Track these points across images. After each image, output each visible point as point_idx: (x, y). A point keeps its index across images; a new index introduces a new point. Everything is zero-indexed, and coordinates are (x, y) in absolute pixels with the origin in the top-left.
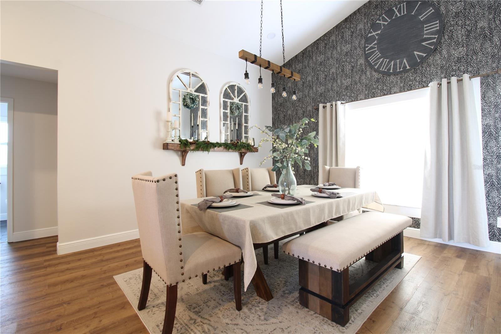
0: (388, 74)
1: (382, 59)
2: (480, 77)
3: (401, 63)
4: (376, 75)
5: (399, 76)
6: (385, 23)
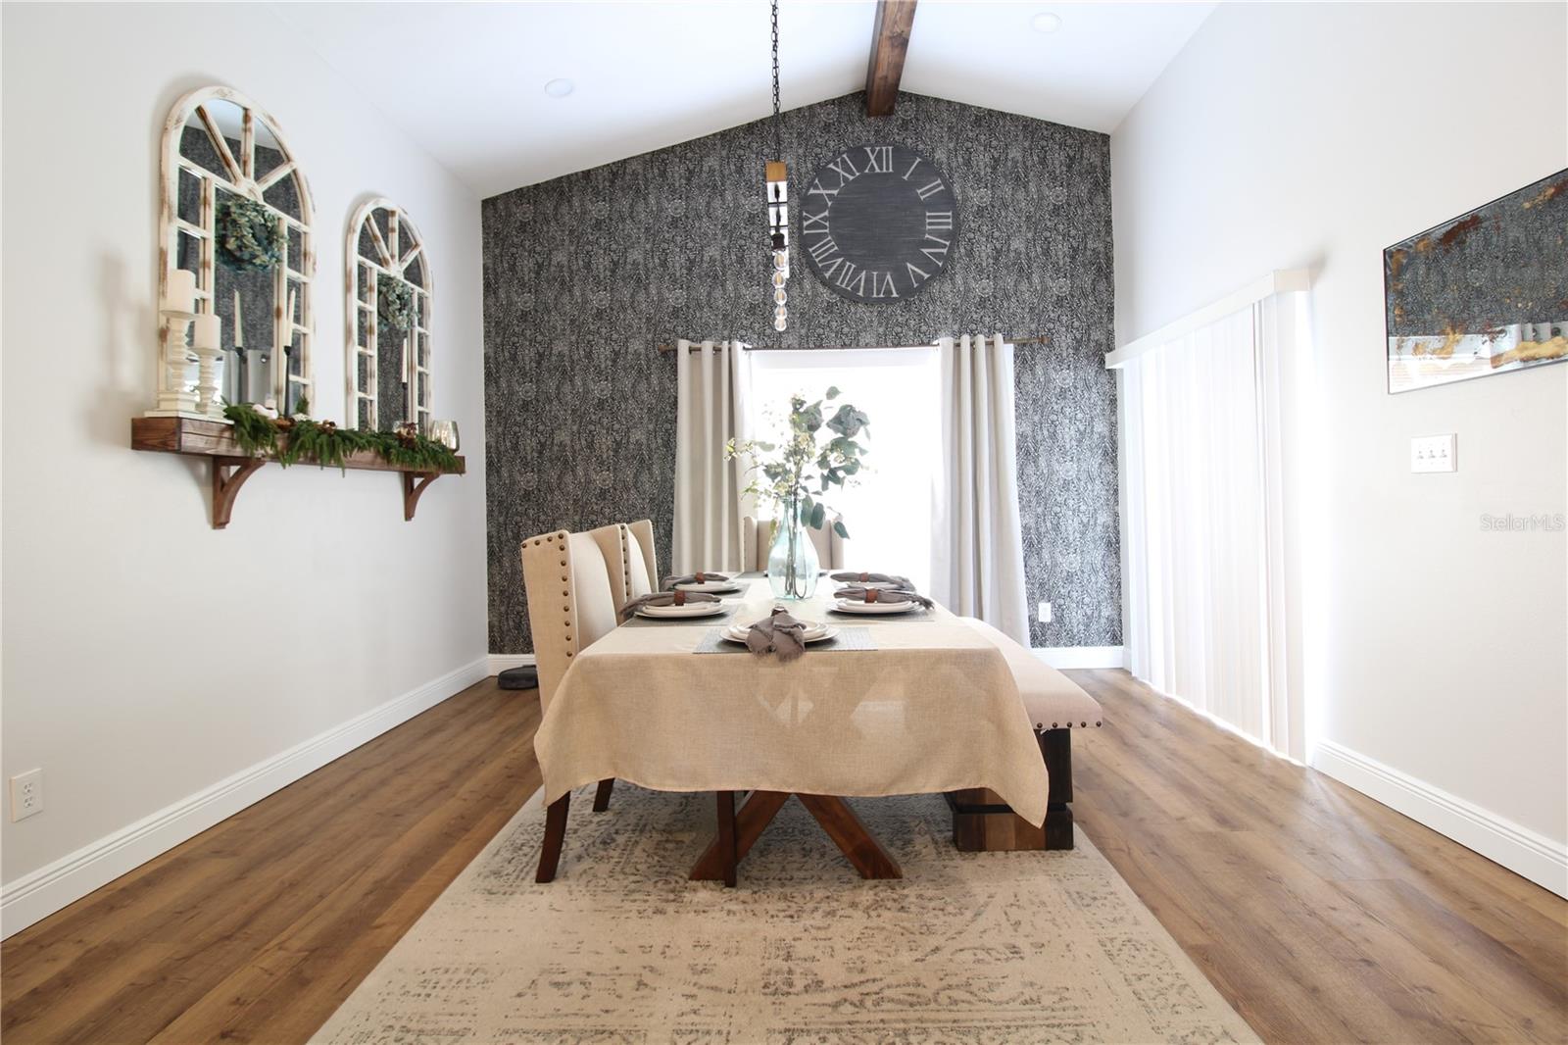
0: (851, 297)
1: (840, 260)
2: (1012, 345)
3: (881, 280)
4: (825, 294)
5: (876, 309)
6: (848, 175)
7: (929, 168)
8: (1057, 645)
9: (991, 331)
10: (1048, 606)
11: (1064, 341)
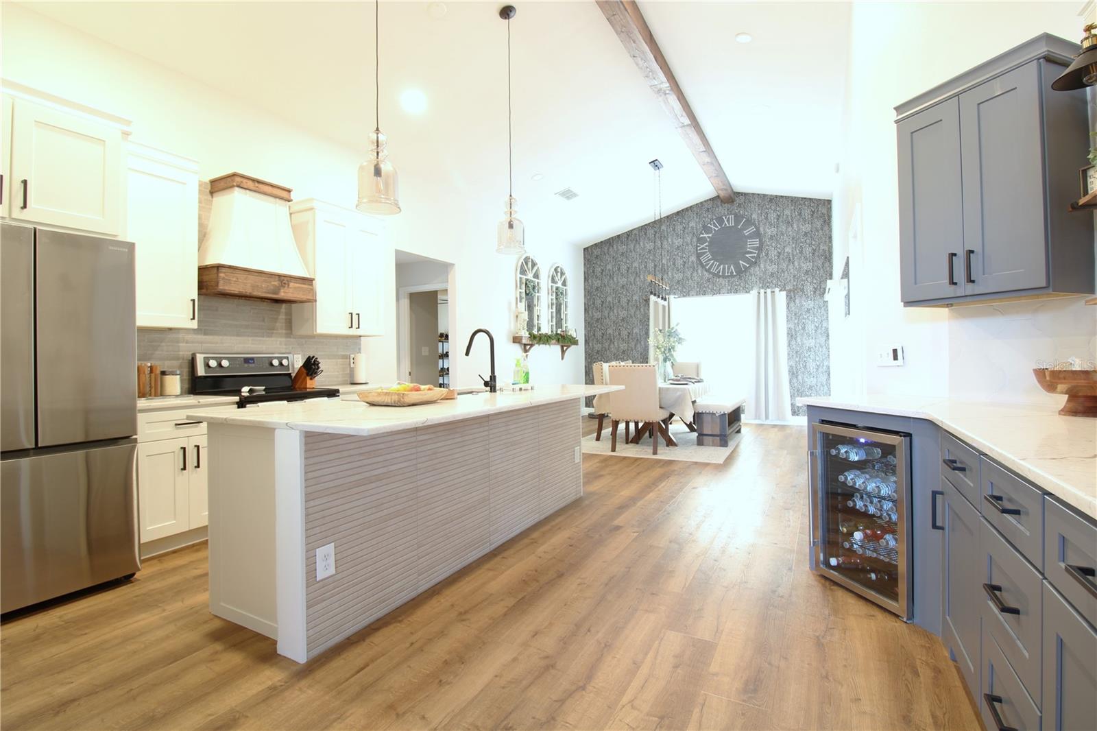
0: (717, 275)
1: (712, 261)
3: (729, 269)
4: (707, 275)
5: (727, 280)
6: (715, 228)
7: (749, 222)
9: (776, 286)
11: (809, 289)
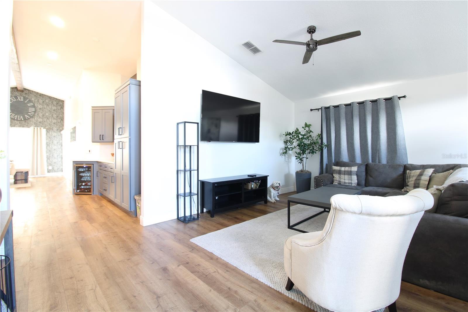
2: (46, 129)
3: (20, 117)
5: (19, 122)
7: (30, 101)
8: (52, 172)
9: (42, 126)
10: (51, 167)
